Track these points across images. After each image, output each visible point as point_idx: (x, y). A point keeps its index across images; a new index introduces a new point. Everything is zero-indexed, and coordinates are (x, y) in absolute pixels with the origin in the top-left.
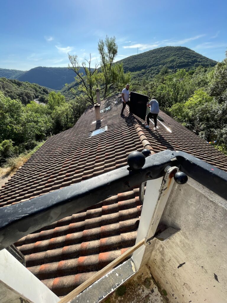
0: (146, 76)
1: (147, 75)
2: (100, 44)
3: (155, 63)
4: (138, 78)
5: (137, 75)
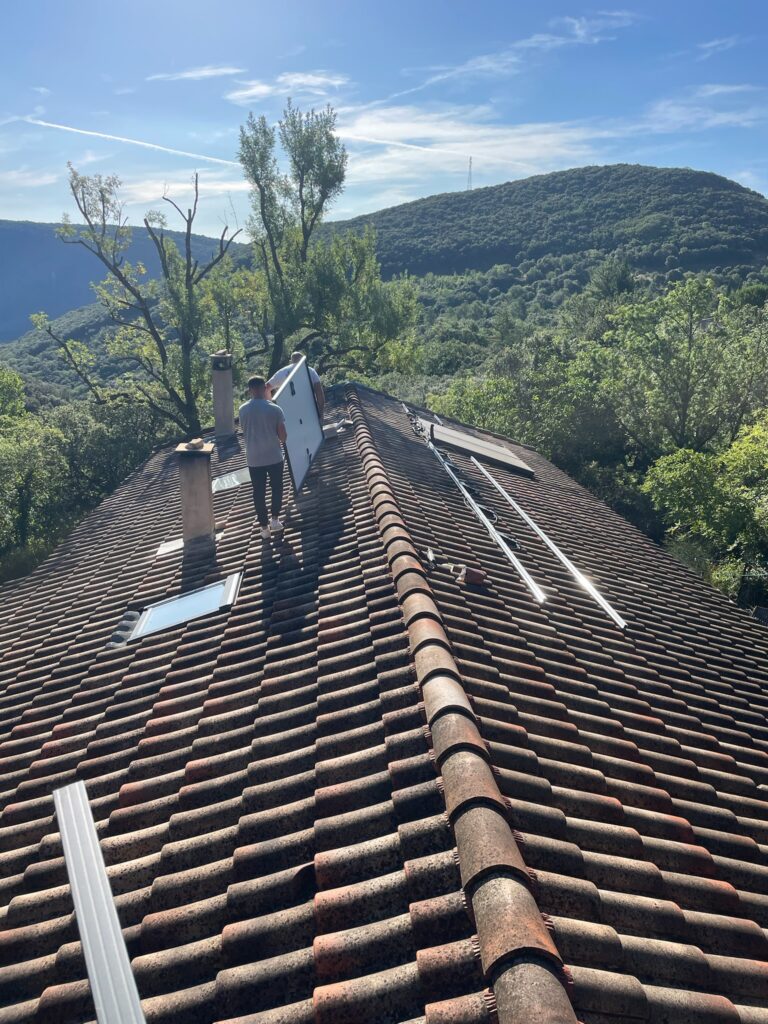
0: (514, 296)
1: (522, 292)
2: (249, 133)
3: (565, 238)
4: (475, 303)
5: (468, 290)
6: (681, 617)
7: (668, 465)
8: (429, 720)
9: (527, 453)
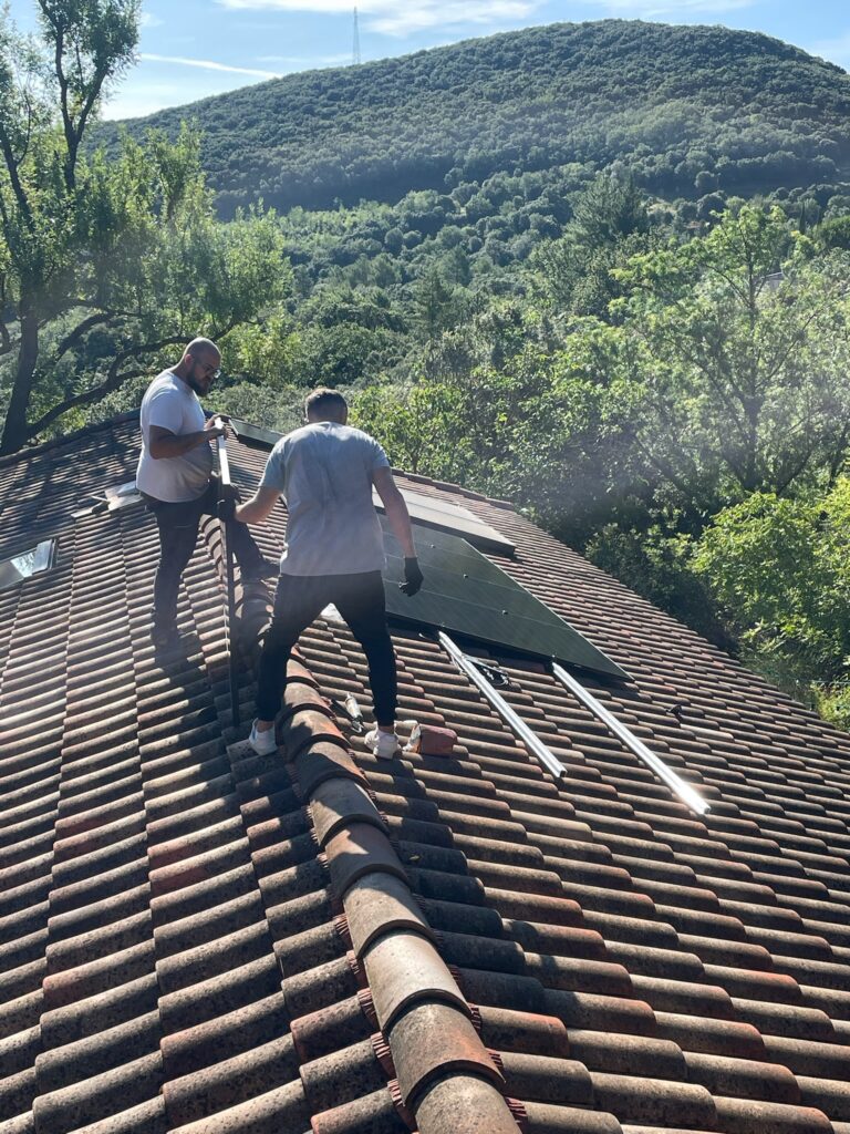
0: (448, 246)
3: (526, 145)
4: (378, 257)
5: (366, 236)
6: (794, 786)
7: (736, 522)
8: (382, 1025)
9: (499, 514)
